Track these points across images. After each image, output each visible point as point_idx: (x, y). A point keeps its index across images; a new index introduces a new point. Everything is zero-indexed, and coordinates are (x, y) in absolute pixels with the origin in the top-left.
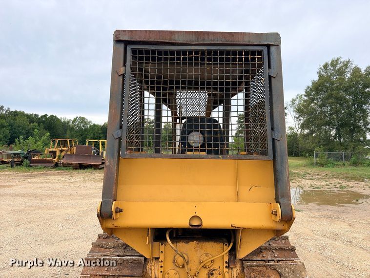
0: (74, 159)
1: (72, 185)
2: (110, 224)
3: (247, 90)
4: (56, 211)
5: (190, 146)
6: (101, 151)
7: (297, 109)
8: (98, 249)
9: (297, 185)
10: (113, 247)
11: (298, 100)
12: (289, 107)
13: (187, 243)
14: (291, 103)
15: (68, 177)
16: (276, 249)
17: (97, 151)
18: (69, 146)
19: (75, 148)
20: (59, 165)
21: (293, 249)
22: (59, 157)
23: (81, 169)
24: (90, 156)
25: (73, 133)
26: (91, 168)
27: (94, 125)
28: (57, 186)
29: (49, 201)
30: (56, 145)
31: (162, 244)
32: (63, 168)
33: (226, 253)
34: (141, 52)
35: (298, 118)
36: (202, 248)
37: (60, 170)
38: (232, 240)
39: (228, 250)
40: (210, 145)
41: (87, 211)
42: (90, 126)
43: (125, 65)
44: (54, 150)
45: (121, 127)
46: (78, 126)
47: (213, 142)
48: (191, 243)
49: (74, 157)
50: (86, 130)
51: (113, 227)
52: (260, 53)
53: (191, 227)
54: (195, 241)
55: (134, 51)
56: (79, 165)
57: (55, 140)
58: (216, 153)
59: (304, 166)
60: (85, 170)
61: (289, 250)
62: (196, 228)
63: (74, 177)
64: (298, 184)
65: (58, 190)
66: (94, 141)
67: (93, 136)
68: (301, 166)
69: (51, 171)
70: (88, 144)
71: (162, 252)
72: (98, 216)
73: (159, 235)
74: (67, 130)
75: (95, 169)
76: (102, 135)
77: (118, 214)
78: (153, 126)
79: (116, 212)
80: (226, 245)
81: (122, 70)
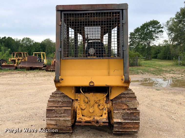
0: (26, 64)
1: (28, 79)
2: (59, 85)
3: (118, 27)
4: (23, 91)
5: (89, 54)
6: (42, 59)
7: (169, 28)
8: (52, 98)
9: (162, 77)
10: (59, 97)
11: (171, 21)
12: (165, 26)
13: (89, 94)
14: (166, 24)
15: (25, 75)
16: (128, 97)
17: (40, 59)
18: (23, 56)
19: (26, 58)
20: (18, 68)
21: (135, 97)
22: (17, 63)
23: (31, 70)
24: (36, 62)
25: (22, 48)
26: (37, 69)
27: (36, 43)
28: (20, 79)
29: (18, 87)
30: (15, 56)
31: (79, 94)
32: (20, 70)
33: (105, 97)
34: (68, 14)
35: (170, 34)
36: (95, 95)
37: (19, 71)
38: (108, 92)
39: (105, 96)
40: (97, 54)
41: (39, 91)
42: (33, 44)
43: (61, 21)
44: (14, 59)
45: (61, 47)
46: (25, 44)
47: (98, 52)
48: (91, 93)
49: (27, 63)
50: (31, 46)
51: (59, 86)
52: (119, 13)
53: (90, 86)
54: (92, 93)
55: (65, 14)
56: (30, 68)
57: (14, 53)
58: (100, 56)
59: (172, 66)
60: (34, 71)
61: (133, 98)
62: (92, 86)
63: (28, 75)
64: (164, 76)
65: (21, 81)
66: (38, 53)
67: (35, 50)
68: (170, 66)
69: (14, 71)
70: (34, 55)
71: (79, 97)
72: (54, 81)
73: (78, 89)
74: (19, 46)
75: (39, 70)
76: (41, 49)
77: (61, 81)
78: (73, 42)
79: (61, 80)
80: (105, 94)
81: (60, 23)
